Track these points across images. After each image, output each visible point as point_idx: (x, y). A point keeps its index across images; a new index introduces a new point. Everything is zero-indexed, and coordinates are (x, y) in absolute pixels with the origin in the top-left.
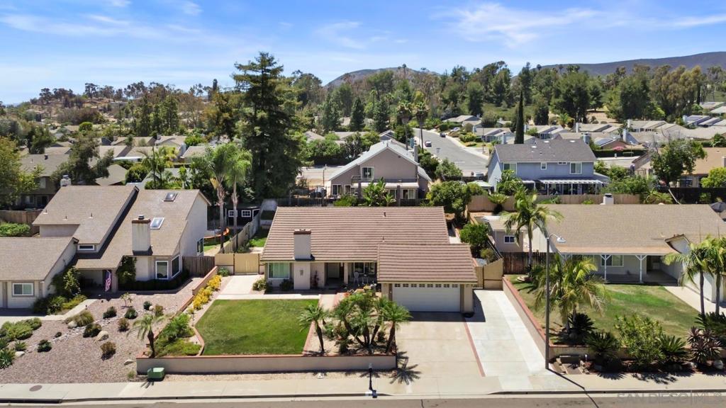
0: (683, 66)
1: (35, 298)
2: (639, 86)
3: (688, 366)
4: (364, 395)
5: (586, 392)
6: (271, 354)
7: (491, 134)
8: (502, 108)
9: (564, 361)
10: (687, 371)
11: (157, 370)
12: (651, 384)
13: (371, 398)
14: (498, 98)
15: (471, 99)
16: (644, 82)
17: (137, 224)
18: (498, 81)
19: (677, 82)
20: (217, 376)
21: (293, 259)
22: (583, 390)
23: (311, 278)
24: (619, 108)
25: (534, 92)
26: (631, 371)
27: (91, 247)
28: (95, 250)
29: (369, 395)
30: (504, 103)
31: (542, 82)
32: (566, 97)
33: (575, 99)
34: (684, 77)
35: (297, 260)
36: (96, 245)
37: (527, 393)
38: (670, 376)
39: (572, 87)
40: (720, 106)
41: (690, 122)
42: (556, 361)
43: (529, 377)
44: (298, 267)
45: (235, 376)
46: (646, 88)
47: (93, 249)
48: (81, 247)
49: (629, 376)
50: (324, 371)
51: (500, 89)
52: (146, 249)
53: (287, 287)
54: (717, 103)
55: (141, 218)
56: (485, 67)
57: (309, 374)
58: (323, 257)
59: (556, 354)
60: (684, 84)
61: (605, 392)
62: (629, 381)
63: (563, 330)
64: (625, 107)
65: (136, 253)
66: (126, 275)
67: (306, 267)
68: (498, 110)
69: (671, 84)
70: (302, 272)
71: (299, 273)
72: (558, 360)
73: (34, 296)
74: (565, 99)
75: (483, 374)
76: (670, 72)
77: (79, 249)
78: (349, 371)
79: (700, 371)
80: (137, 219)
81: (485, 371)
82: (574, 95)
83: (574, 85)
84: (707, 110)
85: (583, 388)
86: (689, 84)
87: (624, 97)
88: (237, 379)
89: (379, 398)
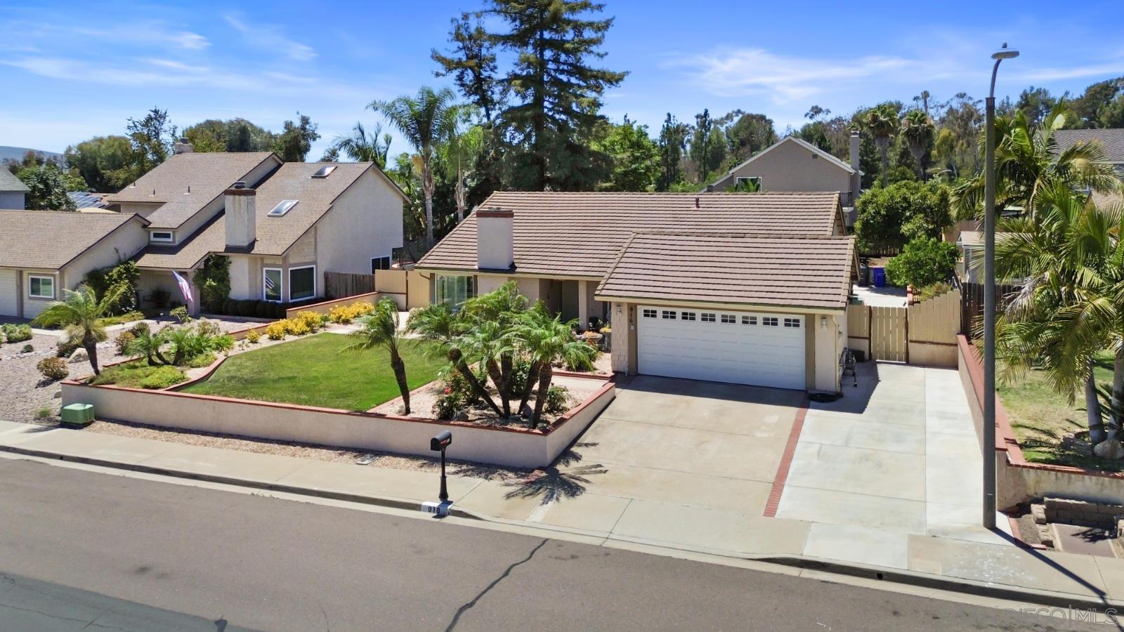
4: (417, 507)
9: (1056, 514)
13: (429, 516)
17: (232, 198)
21: (476, 267)
22: (1100, 601)
27: (168, 236)
28: (174, 241)
29: (430, 509)
35: (481, 270)
36: (173, 230)
37: (880, 576)
42: (1029, 512)
43: (913, 539)
44: (486, 285)
47: (171, 240)
48: (156, 235)
52: (245, 244)
55: (239, 186)
58: (533, 267)
59: (1031, 492)
63: (1078, 435)
65: (230, 249)
66: (210, 286)
72: (1038, 510)
73: (54, 300)
75: (771, 511)
77: (152, 239)
80: (234, 189)
81: (784, 505)
85: (1101, 594)
89: (450, 520)
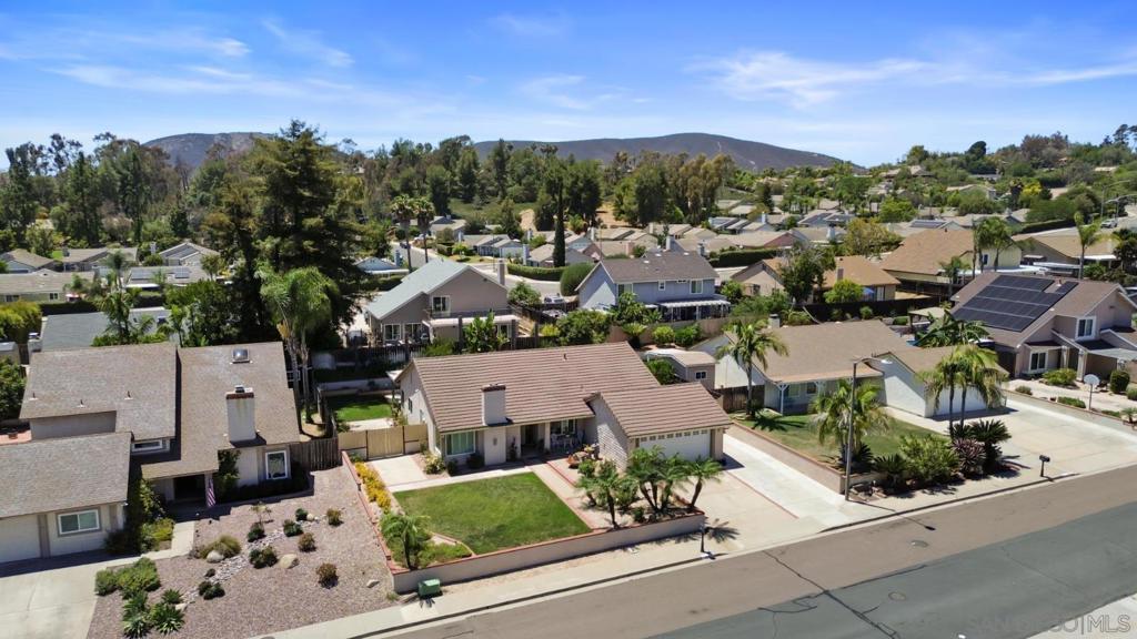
0: (703, 154)
1: (104, 532)
2: (657, 178)
3: (956, 476)
4: (701, 559)
5: (898, 514)
6: (558, 538)
7: (488, 243)
8: (473, 205)
9: (858, 491)
10: (960, 482)
11: (430, 583)
12: (940, 497)
13: (712, 560)
14: (466, 190)
15: (434, 191)
16: (662, 174)
17: (235, 400)
18: (465, 166)
19: (695, 174)
20: (508, 576)
21: (484, 424)
22: (894, 513)
23: (507, 447)
24: (634, 208)
25: (510, 183)
26: (918, 489)
27: (156, 444)
28: (164, 447)
29: (707, 557)
30: (477, 198)
31: (520, 169)
32: (571, 192)
33: (583, 195)
34: (705, 168)
36: (164, 439)
37: (850, 525)
38: (950, 487)
39: (578, 178)
40: (737, 205)
41: (717, 226)
42: (850, 492)
43: (839, 511)
44: (490, 434)
45: (529, 571)
46: (664, 181)
48: (137, 446)
49: (918, 493)
50: (632, 545)
51: (468, 177)
52: (253, 436)
53: (476, 463)
54: (734, 202)
55: (240, 390)
56: (442, 144)
57: (617, 551)
58: (523, 417)
60: (704, 177)
61: (912, 511)
62: (922, 498)
64: (641, 206)
65: (239, 445)
67: (501, 433)
68: (469, 209)
69: (690, 176)
70: (495, 441)
71: (492, 443)
72: (853, 491)
73: (100, 530)
74: (570, 194)
75: (795, 517)
76: (688, 162)
77: (134, 449)
78: (659, 539)
79: (968, 478)
80: (234, 392)
81: (794, 513)
82: (582, 190)
83: (581, 175)
84: (727, 210)
85: (893, 511)
86: (711, 178)
87: (641, 193)
88: (537, 573)
89: (718, 558)
